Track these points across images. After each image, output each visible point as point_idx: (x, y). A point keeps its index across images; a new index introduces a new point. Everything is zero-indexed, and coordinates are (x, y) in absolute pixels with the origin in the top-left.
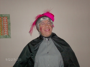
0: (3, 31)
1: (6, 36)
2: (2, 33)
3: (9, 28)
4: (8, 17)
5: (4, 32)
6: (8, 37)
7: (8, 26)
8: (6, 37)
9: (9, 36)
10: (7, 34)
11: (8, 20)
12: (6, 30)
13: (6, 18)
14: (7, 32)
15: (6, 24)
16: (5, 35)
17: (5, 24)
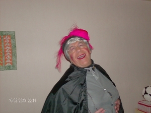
0: (4, 59)
1: (9, 66)
2: (2, 61)
3: (14, 53)
4: (12, 36)
5: (6, 60)
6: (11, 68)
7: (12, 51)
8: (9, 68)
9: (13, 66)
10: (11, 63)
11: (12, 40)
12: (9, 57)
13: (9, 38)
14: (11, 60)
15: (9, 48)
16: (7, 65)
17: (7, 47)
